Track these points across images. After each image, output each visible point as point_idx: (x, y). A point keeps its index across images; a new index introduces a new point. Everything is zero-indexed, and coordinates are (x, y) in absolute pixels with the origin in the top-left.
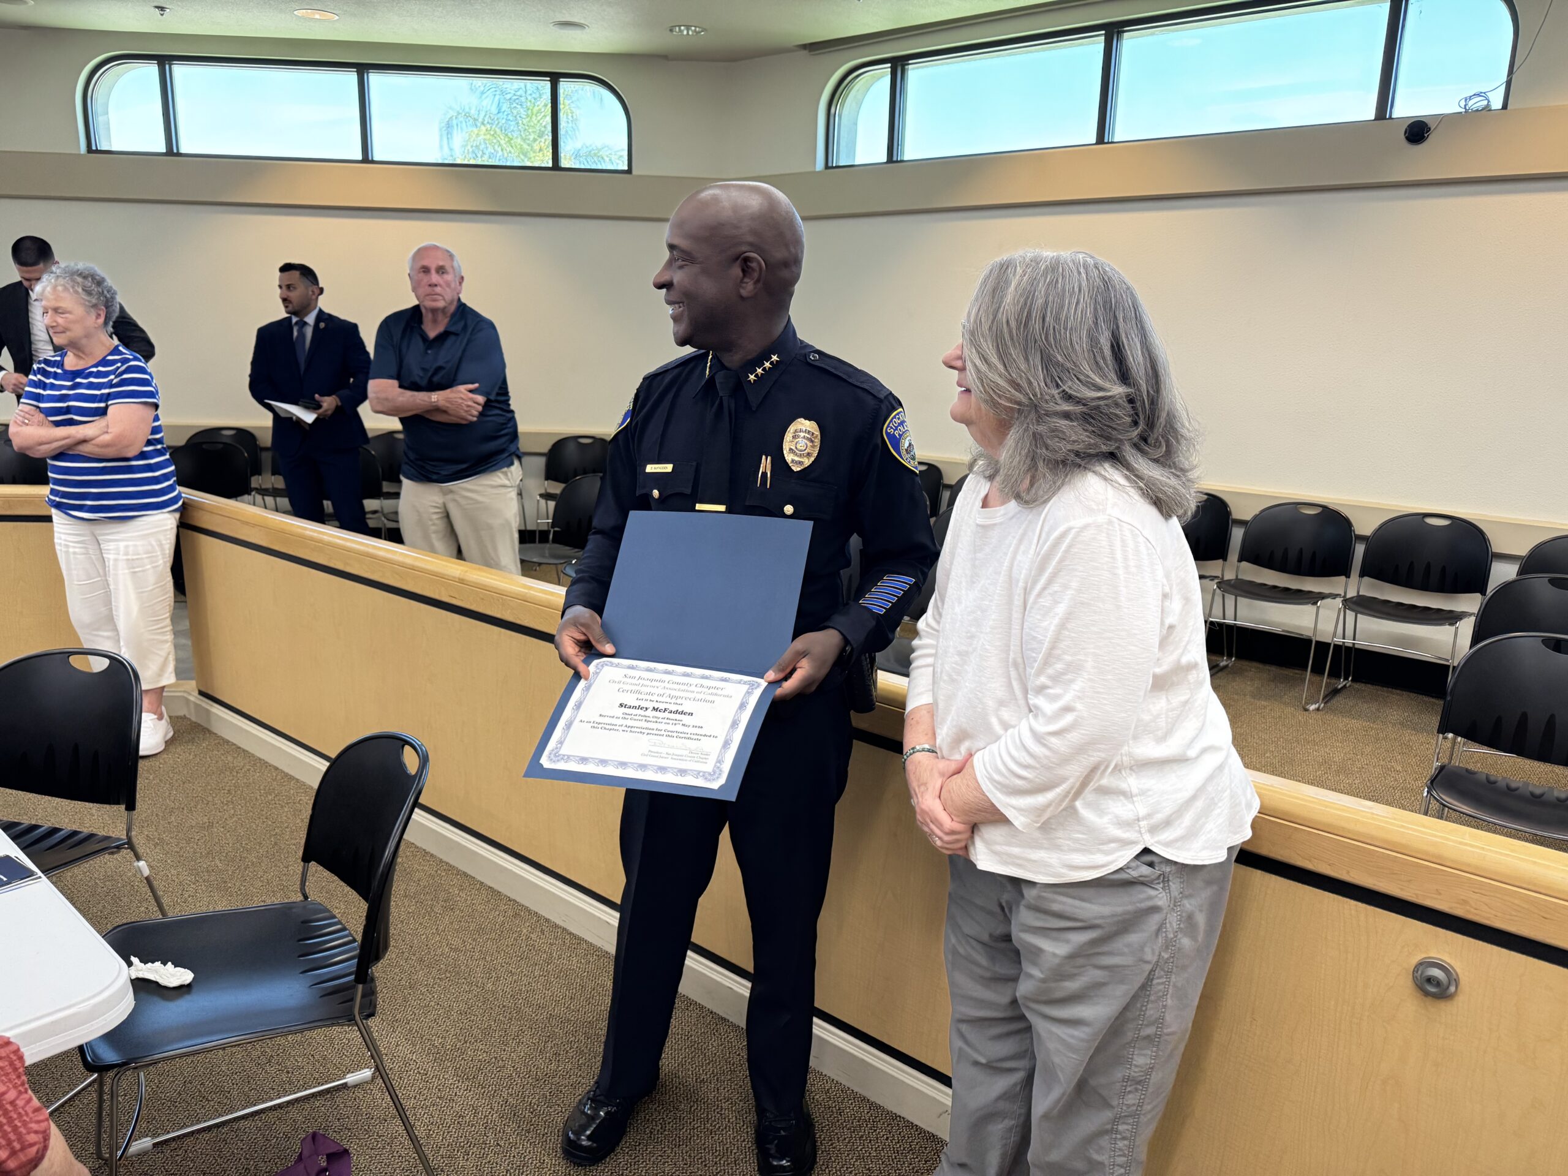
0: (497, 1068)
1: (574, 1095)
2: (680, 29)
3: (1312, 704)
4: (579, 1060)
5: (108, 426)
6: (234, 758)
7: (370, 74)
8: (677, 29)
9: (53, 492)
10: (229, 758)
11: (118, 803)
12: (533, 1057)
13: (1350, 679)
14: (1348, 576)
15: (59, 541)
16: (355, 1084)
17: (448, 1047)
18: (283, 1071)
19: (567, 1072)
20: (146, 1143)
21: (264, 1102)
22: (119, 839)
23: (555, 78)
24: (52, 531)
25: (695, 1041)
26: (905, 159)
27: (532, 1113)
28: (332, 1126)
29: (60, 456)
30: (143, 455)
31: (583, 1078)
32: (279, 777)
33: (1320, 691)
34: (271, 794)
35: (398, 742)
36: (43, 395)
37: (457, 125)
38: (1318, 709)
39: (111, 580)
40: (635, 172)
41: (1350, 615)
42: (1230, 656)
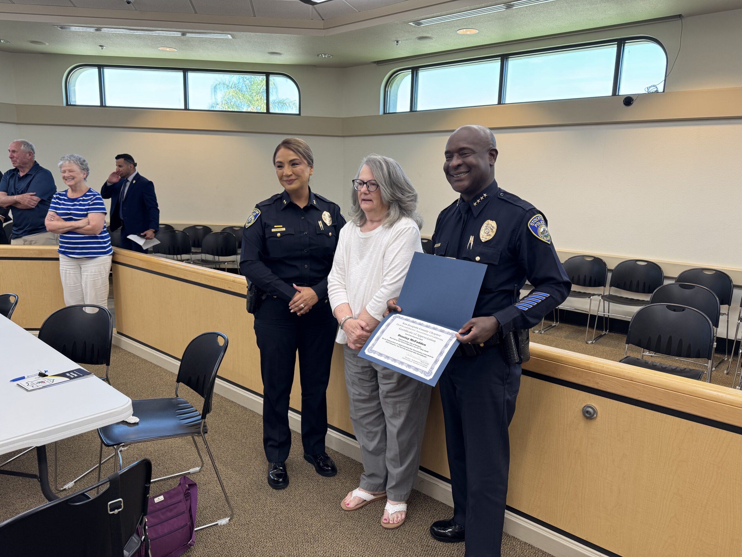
3: (590, 341)
5: (88, 222)
6: (133, 359)
7: (188, 73)
8: (321, 55)
9: (61, 247)
10: (131, 359)
13: (608, 331)
14: (605, 286)
15: (62, 268)
16: (194, 472)
23: (268, 75)
24: (59, 264)
26: (418, 110)
32: (153, 366)
33: (593, 335)
34: (150, 372)
35: (215, 335)
36: (59, 208)
37: (219, 88)
38: (592, 343)
40: (302, 115)
41: (606, 303)
42: (557, 321)
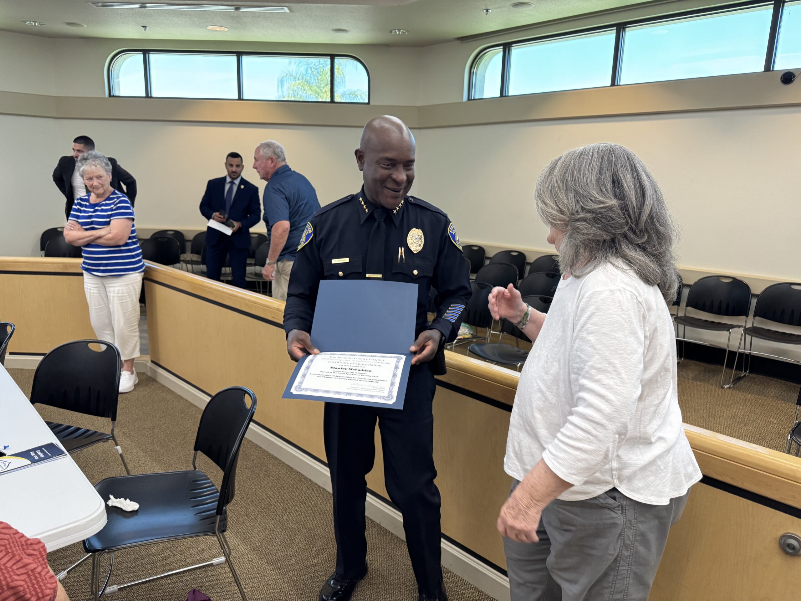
0: (287, 560)
1: (326, 576)
2: (395, 31)
3: (726, 385)
4: (329, 558)
5: (110, 230)
6: (167, 394)
7: (243, 57)
9: (84, 263)
11: (108, 417)
12: (305, 556)
13: (748, 371)
14: (747, 316)
15: (86, 287)
16: (217, 564)
17: (263, 548)
18: (182, 555)
19: (323, 564)
20: (115, 588)
21: (172, 571)
22: (108, 435)
23: (333, 57)
25: (388, 552)
26: (509, 95)
27: (304, 585)
28: (205, 585)
29: (88, 245)
30: (127, 244)
31: (331, 568)
33: (731, 378)
36: (80, 216)
37: (286, 80)
38: (729, 388)
39: (111, 306)
40: (371, 103)
41: (748, 338)
